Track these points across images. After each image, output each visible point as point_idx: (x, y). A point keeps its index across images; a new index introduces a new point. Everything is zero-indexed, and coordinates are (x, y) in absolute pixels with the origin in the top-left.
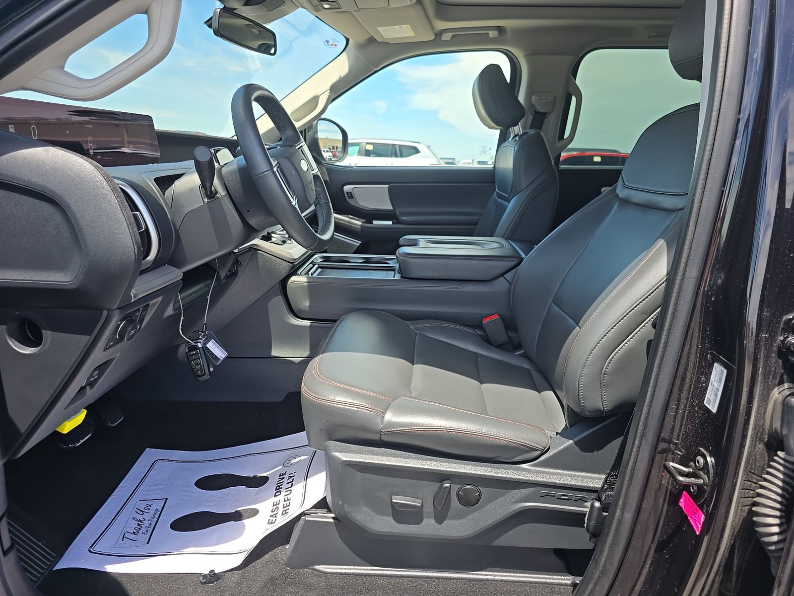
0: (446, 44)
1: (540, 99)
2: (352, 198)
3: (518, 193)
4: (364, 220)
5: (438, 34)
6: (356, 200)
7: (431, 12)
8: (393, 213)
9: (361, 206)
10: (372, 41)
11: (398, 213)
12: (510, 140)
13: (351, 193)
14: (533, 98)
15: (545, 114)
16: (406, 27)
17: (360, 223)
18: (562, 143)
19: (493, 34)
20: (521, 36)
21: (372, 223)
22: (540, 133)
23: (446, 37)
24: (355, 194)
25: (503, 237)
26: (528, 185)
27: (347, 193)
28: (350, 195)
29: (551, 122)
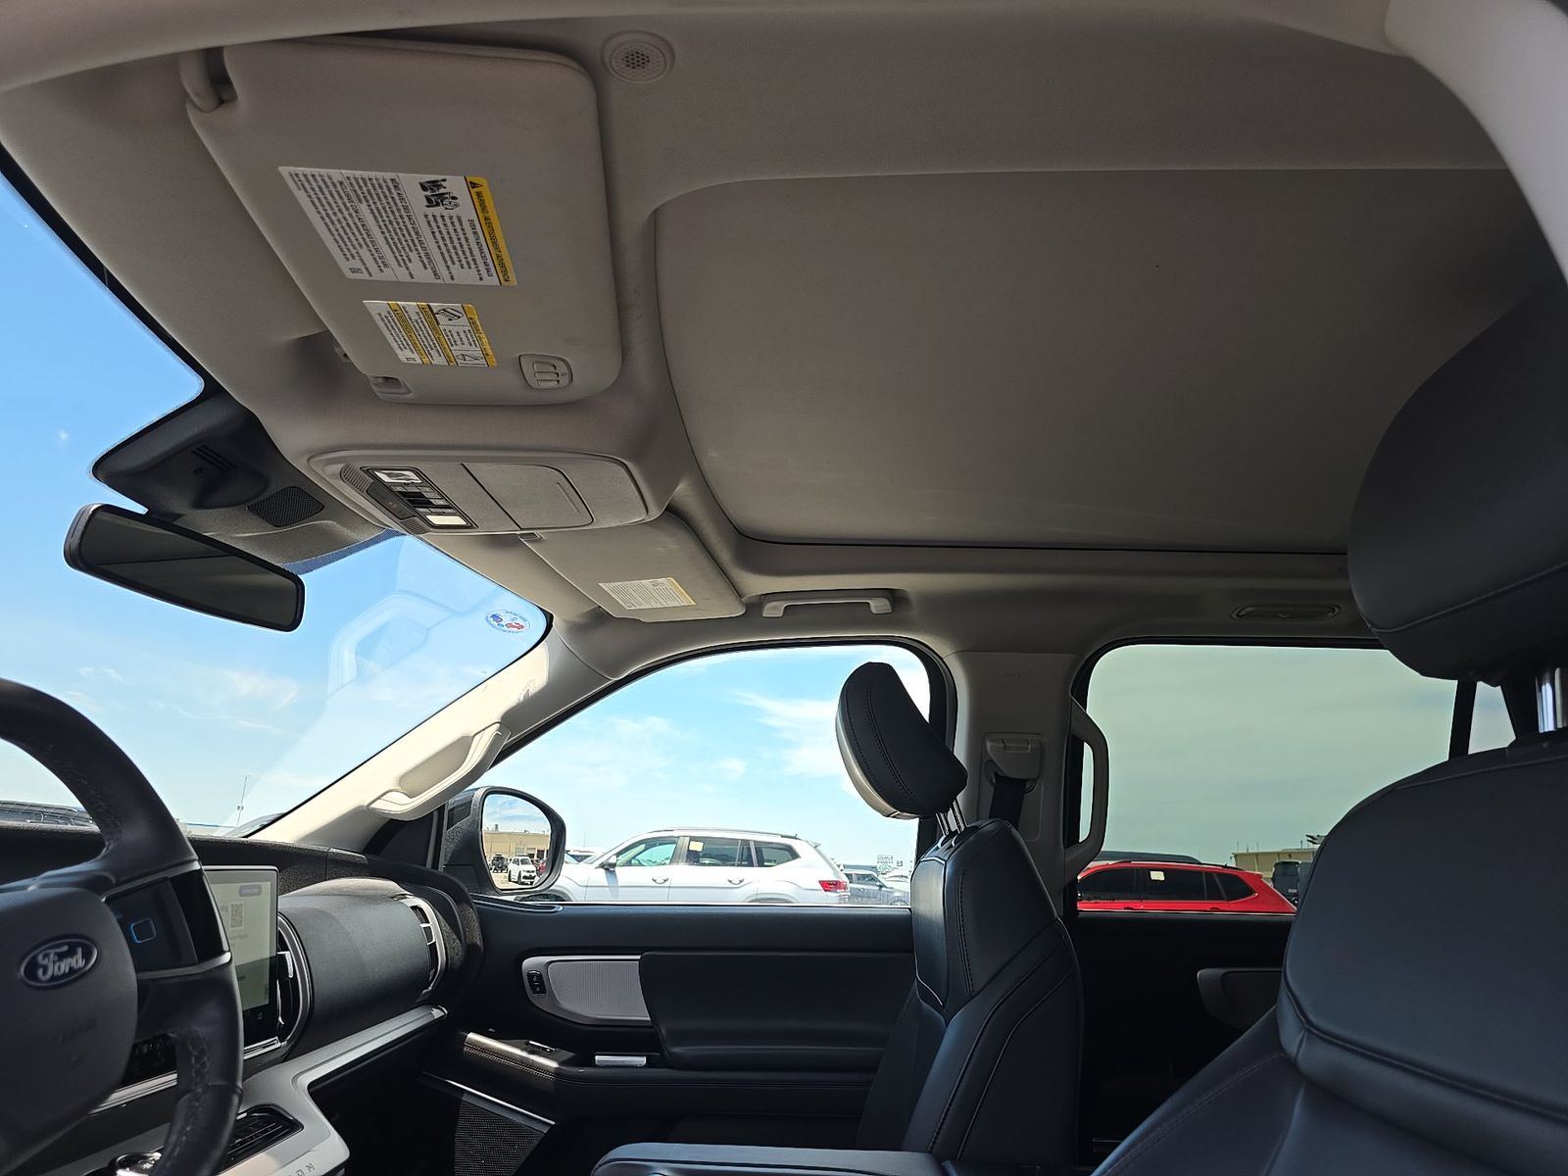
0: (773, 624)
1: (1005, 748)
2: (543, 991)
3: (967, 1003)
4: (567, 1055)
5: (754, 606)
6: (553, 997)
7: (725, 556)
8: (651, 1030)
9: (566, 1011)
10: (598, 617)
11: (663, 1031)
12: (939, 845)
13: (540, 977)
14: (989, 745)
15: (1024, 781)
16: (667, 583)
17: (553, 1065)
18: (1074, 854)
19: (877, 605)
20: (943, 612)
21: (591, 1063)
22: (1009, 832)
23: (773, 610)
24: (553, 978)
25: (930, 1152)
26: (993, 978)
27: (530, 976)
28: (539, 982)
29: (1041, 801)
